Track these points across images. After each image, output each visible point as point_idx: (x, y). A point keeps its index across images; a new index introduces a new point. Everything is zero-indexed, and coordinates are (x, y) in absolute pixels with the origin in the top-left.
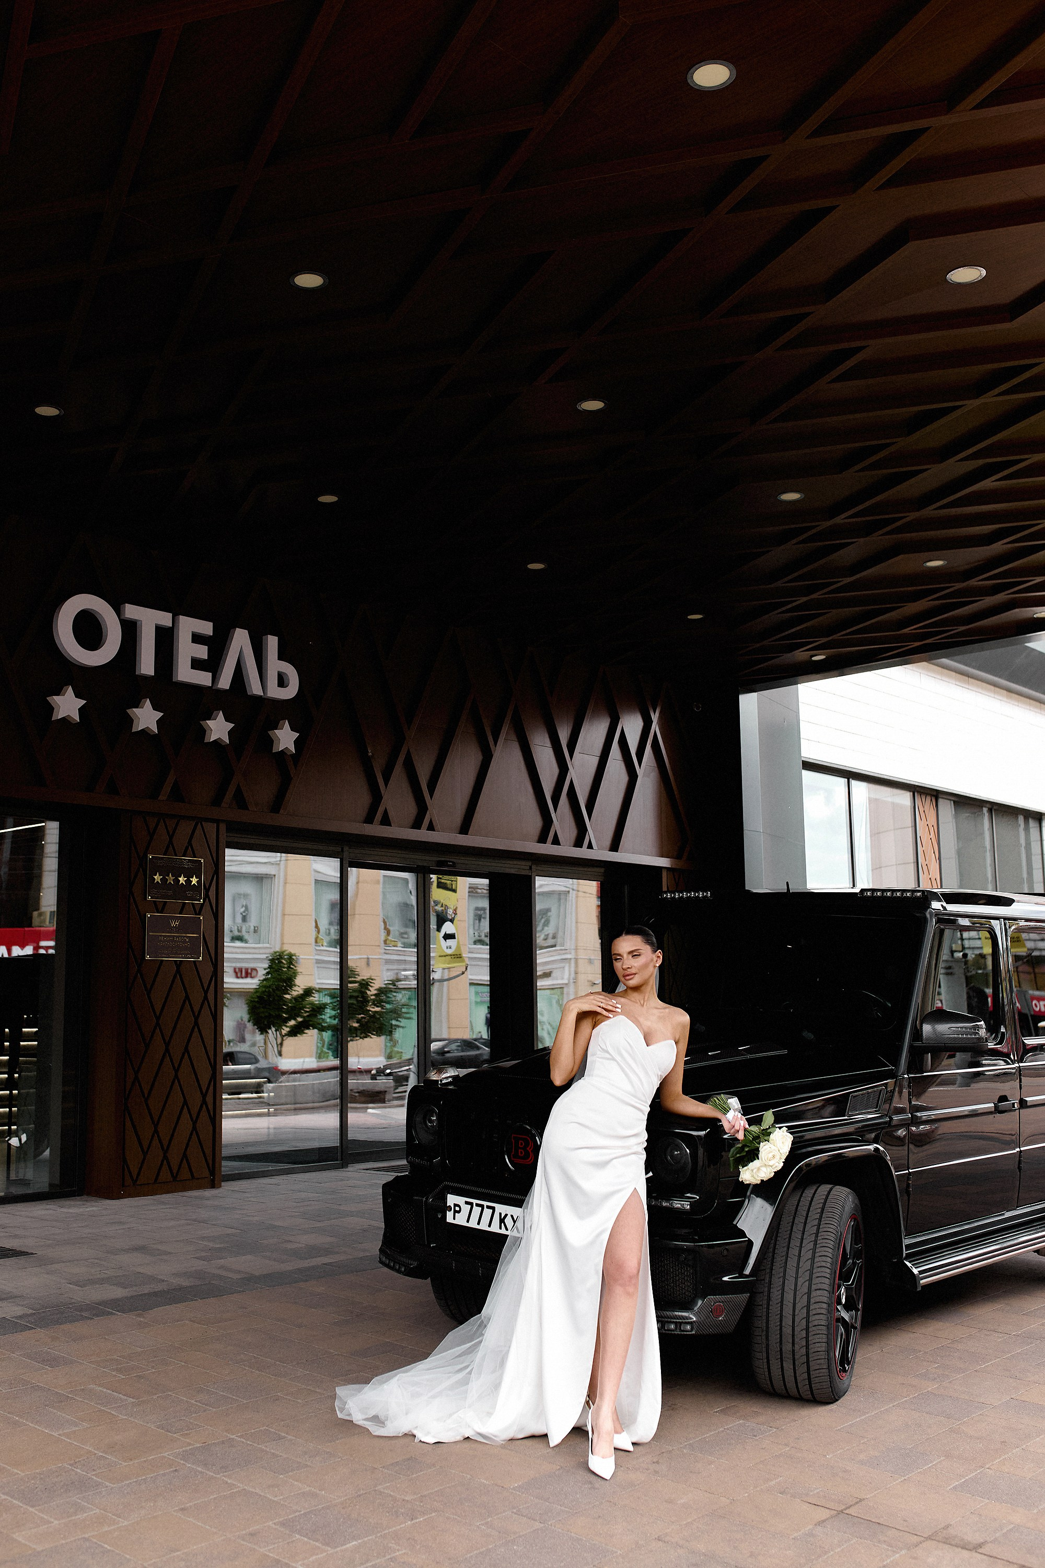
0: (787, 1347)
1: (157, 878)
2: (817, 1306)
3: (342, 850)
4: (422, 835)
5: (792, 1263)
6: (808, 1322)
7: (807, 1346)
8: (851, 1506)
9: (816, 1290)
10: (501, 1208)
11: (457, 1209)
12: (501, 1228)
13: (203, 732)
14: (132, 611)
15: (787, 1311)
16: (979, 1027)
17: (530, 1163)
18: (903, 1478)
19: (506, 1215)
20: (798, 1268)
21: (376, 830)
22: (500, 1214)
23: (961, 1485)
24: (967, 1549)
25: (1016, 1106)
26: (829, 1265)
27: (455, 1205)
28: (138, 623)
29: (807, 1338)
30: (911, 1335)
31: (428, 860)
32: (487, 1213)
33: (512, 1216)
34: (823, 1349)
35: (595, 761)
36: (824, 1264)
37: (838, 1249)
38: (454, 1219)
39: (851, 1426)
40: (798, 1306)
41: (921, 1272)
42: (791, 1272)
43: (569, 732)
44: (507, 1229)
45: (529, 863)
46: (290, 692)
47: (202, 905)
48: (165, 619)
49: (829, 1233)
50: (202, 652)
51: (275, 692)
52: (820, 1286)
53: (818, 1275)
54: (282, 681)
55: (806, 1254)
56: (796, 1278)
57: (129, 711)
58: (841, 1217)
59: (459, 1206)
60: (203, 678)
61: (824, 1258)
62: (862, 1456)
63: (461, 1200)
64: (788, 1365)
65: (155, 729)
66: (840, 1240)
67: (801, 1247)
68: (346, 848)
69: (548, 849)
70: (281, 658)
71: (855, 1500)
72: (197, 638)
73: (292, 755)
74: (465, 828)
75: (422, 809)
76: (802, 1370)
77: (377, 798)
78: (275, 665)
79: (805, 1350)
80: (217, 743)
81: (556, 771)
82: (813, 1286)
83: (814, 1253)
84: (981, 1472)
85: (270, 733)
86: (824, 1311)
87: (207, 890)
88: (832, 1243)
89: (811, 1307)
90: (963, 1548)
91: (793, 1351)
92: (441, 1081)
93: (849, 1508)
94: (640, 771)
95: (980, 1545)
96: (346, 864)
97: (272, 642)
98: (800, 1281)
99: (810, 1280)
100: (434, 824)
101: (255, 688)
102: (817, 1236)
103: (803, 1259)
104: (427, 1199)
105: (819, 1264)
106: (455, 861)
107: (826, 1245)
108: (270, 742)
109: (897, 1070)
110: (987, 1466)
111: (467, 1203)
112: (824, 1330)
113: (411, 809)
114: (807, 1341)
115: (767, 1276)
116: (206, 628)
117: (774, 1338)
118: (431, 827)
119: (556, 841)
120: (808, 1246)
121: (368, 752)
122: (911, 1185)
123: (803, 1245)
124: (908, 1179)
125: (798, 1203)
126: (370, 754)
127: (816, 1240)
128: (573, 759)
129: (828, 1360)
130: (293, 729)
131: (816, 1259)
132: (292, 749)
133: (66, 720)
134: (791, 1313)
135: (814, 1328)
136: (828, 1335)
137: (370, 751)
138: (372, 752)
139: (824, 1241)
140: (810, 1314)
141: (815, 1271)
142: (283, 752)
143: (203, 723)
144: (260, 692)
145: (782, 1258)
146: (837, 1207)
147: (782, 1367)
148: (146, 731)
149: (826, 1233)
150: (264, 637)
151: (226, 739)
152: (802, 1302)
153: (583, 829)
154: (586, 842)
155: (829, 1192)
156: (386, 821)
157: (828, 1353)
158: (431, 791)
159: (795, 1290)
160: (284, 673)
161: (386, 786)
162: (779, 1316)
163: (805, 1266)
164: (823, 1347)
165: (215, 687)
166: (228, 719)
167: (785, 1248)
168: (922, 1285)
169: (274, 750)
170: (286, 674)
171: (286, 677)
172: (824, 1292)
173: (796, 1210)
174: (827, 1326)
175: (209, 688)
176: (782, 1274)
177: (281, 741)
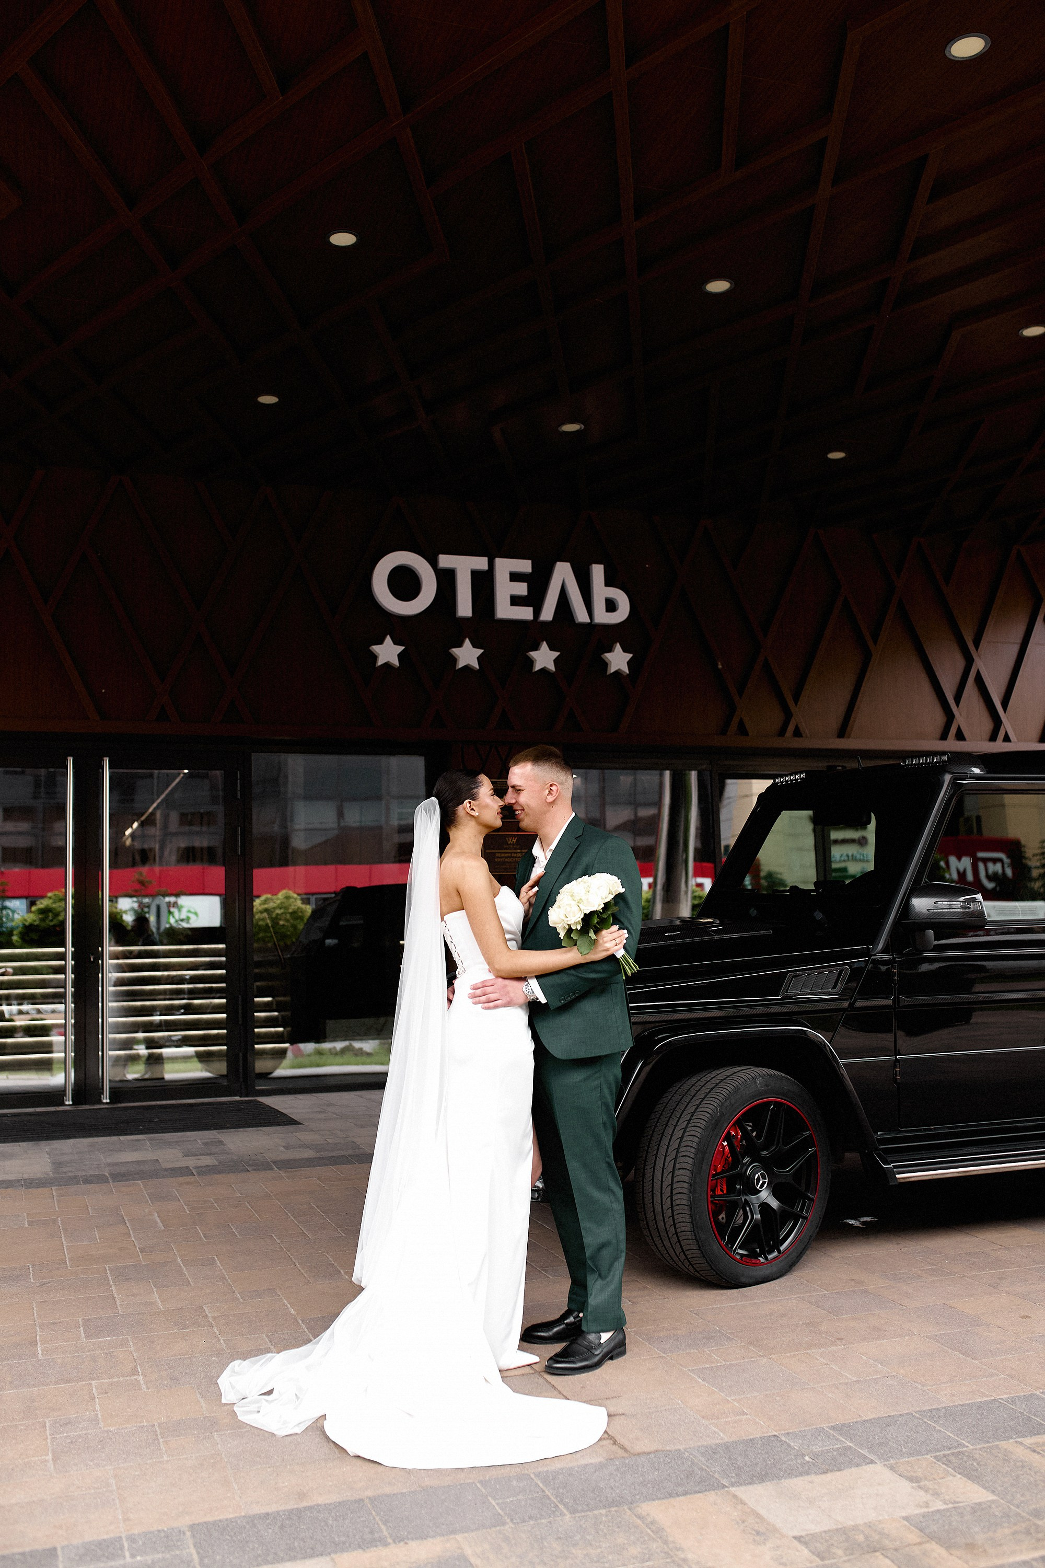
0: (661, 1224)
2: (679, 1185)
4: (790, 742)
5: (665, 1141)
7: (674, 1224)
9: (679, 1169)
13: (530, 662)
14: (445, 561)
20: (668, 1146)
21: (733, 741)
26: (694, 1145)
28: (455, 571)
29: (673, 1216)
35: (1014, 650)
36: (690, 1144)
40: (665, 1184)
41: (895, 1167)
42: (662, 1151)
46: (623, 612)
48: (481, 563)
49: (705, 1113)
50: (521, 589)
51: (602, 617)
52: (684, 1166)
53: (684, 1154)
54: (611, 606)
55: (678, 1134)
57: (450, 651)
60: (526, 613)
61: (691, 1138)
64: (667, 1243)
65: (476, 665)
67: (676, 1125)
69: (952, 745)
70: (608, 583)
72: (515, 577)
73: (628, 675)
74: (842, 732)
75: (788, 715)
77: (732, 709)
78: (601, 591)
79: (674, 1229)
80: (544, 670)
81: (961, 664)
82: (677, 1165)
85: (602, 656)
86: (685, 1191)
91: (666, 1230)
97: (598, 572)
98: (668, 1159)
99: (675, 1159)
100: (801, 730)
101: (582, 616)
102: (692, 1116)
103: (674, 1138)
105: (686, 1144)
106: (844, 764)
107: (697, 1125)
108: (605, 665)
109: (873, 948)
112: (686, 1210)
113: (777, 717)
115: (645, 1153)
116: (525, 566)
117: (650, 1215)
118: (798, 733)
119: (960, 736)
121: (717, 665)
122: (898, 1073)
123: (679, 1124)
124: (895, 1066)
125: (695, 1083)
126: (720, 667)
127: (690, 1119)
128: (979, 649)
129: (697, 1241)
130: (625, 650)
131: (685, 1139)
132: (626, 670)
133: (387, 665)
134: (660, 1191)
135: (677, 1207)
136: (691, 1216)
137: (720, 664)
138: (722, 665)
139: (697, 1120)
140: (674, 1193)
141: (681, 1150)
142: (618, 673)
143: (527, 654)
144: (589, 621)
145: (658, 1136)
146: (726, 1089)
147: (664, 1245)
148: (467, 668)
149: (702, 1113)
150: (590, 567)
151: (552, 667)
152: (667, 1181)
153: (997, 722)
154: (1001, 735)
155: (735, 1073)
156: (742, 730)
157: (695, 1233)
158: (796, 699)
159: (663, 1169)
160: (613, 598)
161: (741, 696)
162: (651, 1193)
163: (675, 1144)
164: (688, 1226)
165: (537, 620)
166: (552, 648)
167: (663, 1127)
168: (900, 1180)
169: (610, 672)
170: (615, 599)
171: (614, 602)
172: (687, 1171)
173: (690, 1089)
174: (690, 1206)
175: (532, 621)
176: (655, 1152)
177: (613, 664)
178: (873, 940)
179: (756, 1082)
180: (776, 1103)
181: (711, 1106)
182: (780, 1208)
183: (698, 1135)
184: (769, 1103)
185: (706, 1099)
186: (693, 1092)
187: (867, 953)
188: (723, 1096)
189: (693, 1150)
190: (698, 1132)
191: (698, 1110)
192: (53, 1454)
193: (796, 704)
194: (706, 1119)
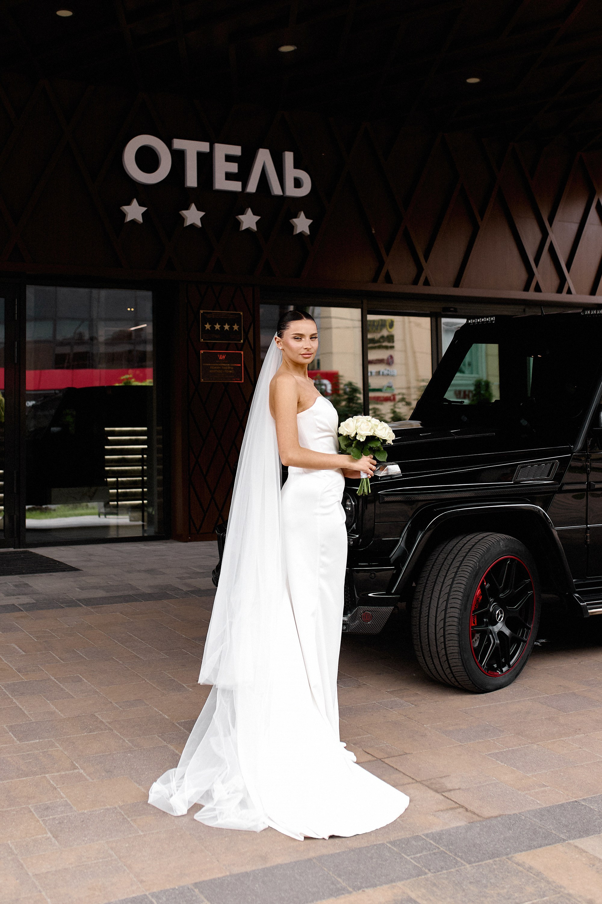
0: (433, 648)
1: (208, 326)
2: (450, 619)
3: (362, 303)
4: (421, 289)
5: (437, 588)
6: (445, 631)
7: (445, 648)
9: (451, 608)
13: (239, 223)
14: (178, 144)
15: (432, 621)
20: (441, 591)
21: (382, 287)
23: (497, 753)
26: (462, 590)
28: (185, 152)
29: (444, 642)
31: (437, 307)
34: (457, 651)
35: (574, 227)
39: (475, 709)
40: (439, 619)
41: (588, 605)
42: (436, 594)
43: (550, 208)
45: (523, 307)
46: (306, 190)
47: (241, 344)
48: (204, 147)
49: (468, 567)
50: (234, 168)
51: (291, 191)
52: (454, 605)
53: (454, 597)
54: (298, 183)
55: (448, 582)
56: (439, 599)
57: (180, 212)
60: (236, 186)
61: (459, 585)
62: (451, 728)
64: (436, 662)
65: (199, 224)
66: (479, 572)
67: (446, 576)
68: (365, 301)
69: (532, 295)
70: (297, 166)
71: (402, 753)
72: (229, 158)
73: (309, 235)
75: (420, 270)
76: (446, 666)
77: (381, 263)
78: (291, 172)
79: (444, 651)
80: (248, 230)
81: (539, 236)
82: (449, 604)
83: (453, 581)
84: (527, 747)
85: (291, 221)
86: (455, 624)
87: (246, 333)
88: (468, 574)
89: (447, 620)
90: (436, 791)
91: (437, 652)
93: (389, 757)
95: (450, 790)
96: (364, 311)
97: (289, 157)
98: (441, 600)
99: (447, 600)
100: (429, 280)
101: (276, 190)
102: (458, 569)
103: (445, 585)
105: (455, 589)
106: (455, 307)
107: (463, 575)
108: (292, 227)
109: (574, 448)
110: (539, 743)
112: (456, 637)
113: (412, 271)
114: (445, 645)
115: (421, 596)
116: (236, 150)
117: (425, 641)
118: (427, 283)
119: (538, 289)
120: (451, 575)
121: (372, 231)
122: (588, 537)
123: (448, 575)
124: (586, 533)
125: (456, 545)
126: (374, 232)
127: (457, 572)
128: (553, 226)
129: (462, 660)
130: (307, 217)
131: (454, 586)
132: (308, 232)
133: (133, 222)
134: (434, 624)
135: (449, 636)
136: (459, 641)
137: (373, 230)
138: (375, 230)
139: (462, 572)
140: (446, 625)
141: (452, 594)
142: (301, 234)
143: (237, 217)
144: (281, 193)
145: (432, 584)
146: (481, 548)
147: (433, 663)
148: (192, 226)
149: (466, 567)
150: (283, 153)
151: (254, 228)
152: (441, 616)
153: (563, 280)
154: (565, 289)
155: (484, 537)
156: (388, 280)
157: (461, 654)
158: (426, 258)
159: (437, 608)
160: (299, 178)
161: (388, 255)
162: (426, 625)
163: (446, 590)
164: (456, 649)
165: (245, 192)
166: (255, 213)
167: (435, 577)
168: (590, 614)
169: (294, 233)
170: (301, 178)
171: (301, 181)
172: (457, 609)
173: (452, 550)
174: (459, 635)
175: (240, 192)
176: (430, 595)
177: (298, 227)
178: (574, 443)
179: (500, 545)
180: (511, 559)
181: (472, 562)
182: (511, 634)
183: (465, 583)
184: (506, 560)
185: (467, 557)
186: (455, 551)
187: (570, 451)
188: (480, 555)
189: (461, 594)
190: (464, 581)
191: (462, 565)
192: (51, 833)
193: (426, 261)
194: (469, 571)
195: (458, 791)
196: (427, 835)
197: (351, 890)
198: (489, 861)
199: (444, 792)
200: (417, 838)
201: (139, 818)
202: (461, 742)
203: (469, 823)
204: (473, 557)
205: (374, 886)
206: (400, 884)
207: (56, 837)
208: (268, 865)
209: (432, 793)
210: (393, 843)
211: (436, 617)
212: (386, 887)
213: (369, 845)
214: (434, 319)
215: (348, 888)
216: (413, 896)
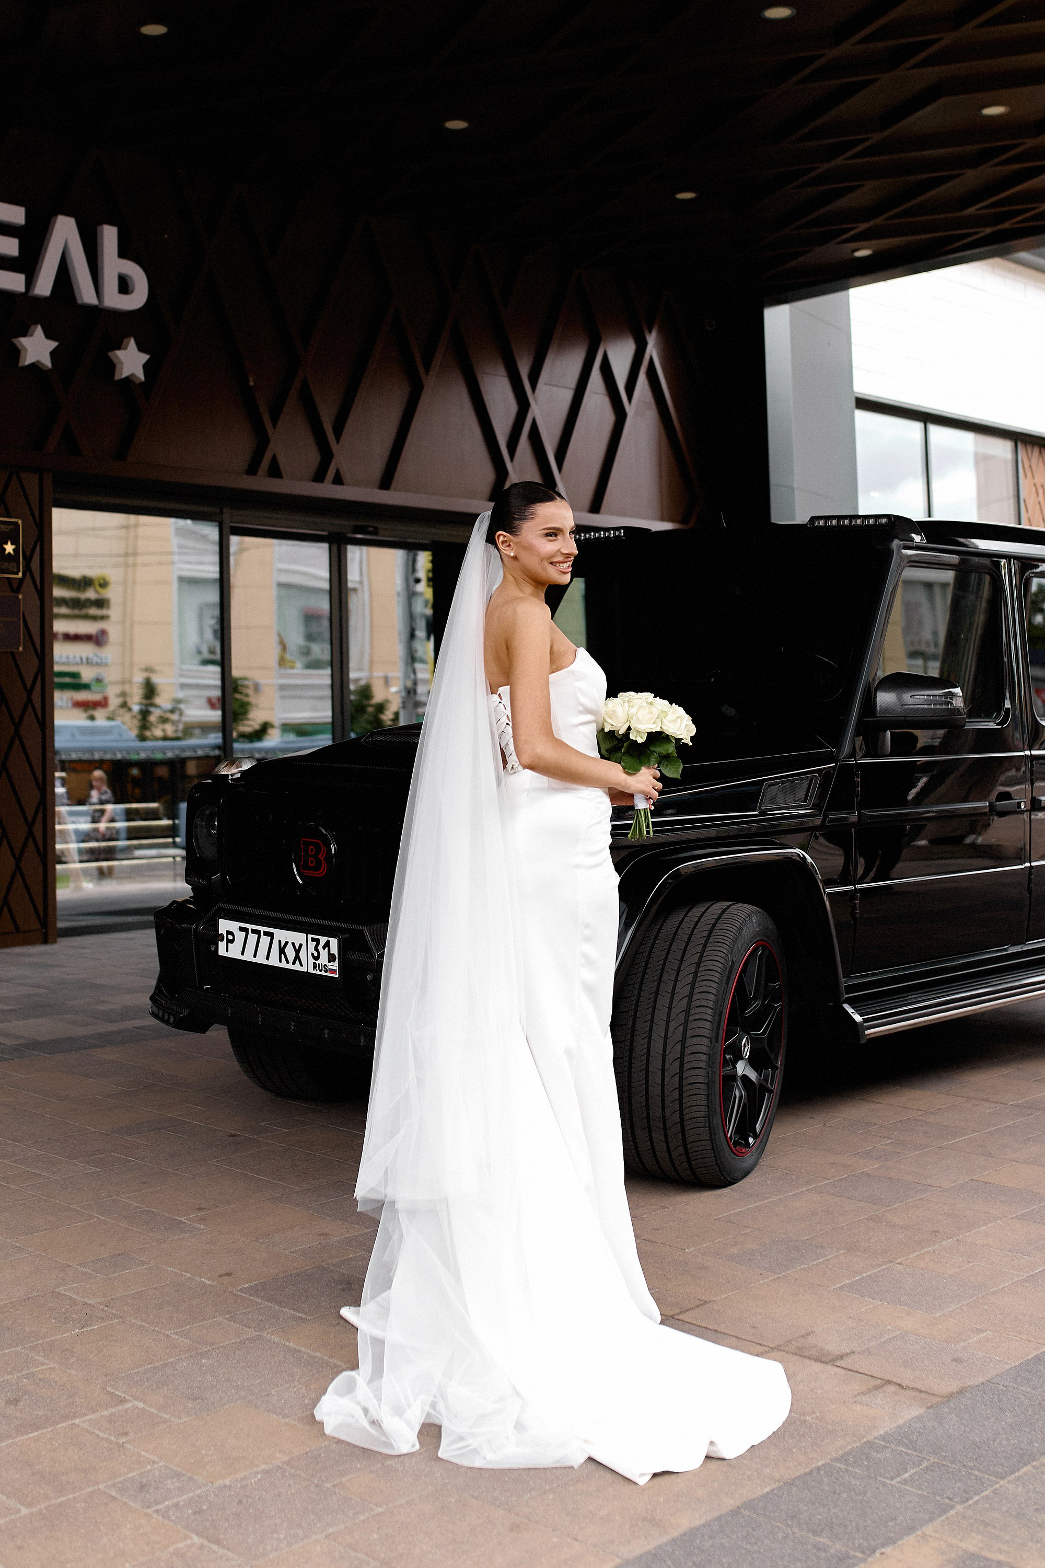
0: (656, 1112)
2: (692, 1057)
3: (221, 512)
4: (326, 490)
5: (663, 1002)
6: (681, 1079)
7: (681, 1110)
8: (690, 1309)
9: (692, 1037)
10: (281, 935)
11: (230, 937)
12: (280, 961)
13: (16, 352)
15: (656, 1064)
16: (952, 695)
17: (322, 875)
18: (776, 1276)
19: (287, 943)
20: (670, 1009)
21: (262, 483)
22: (280, 941)
23: (851, 1285)
24: (822, 1362)
25: (1023, 807)
26: (711, 1004)
27: (229, 933)
29: (680, 1099)
30: (873, 1106)
31: (342, 524)
32: (265, 940)
33: (293, 944)
34: (703, 1114)
35: (567, 396)
36: (704, 1003)
37: (727, 984)
38: (227, 951)
39: (737, 1214)
40: (670, 1058)
41: (865, 1021)
42: (661, 1014)
43: (531, 360)
44: (288, 962)
46: (137, 299)
47: (21, 581)
49: (715, 963)
50: (11, 247)
51: (114, 300)
52: (698, 1032)
53: (696, 1017)
54: (124, 286)
55: (683, 990)
56: (668, 1022)
58: (735, 941)
59: (232, 933)
60: (14, 282)
61: (705, 996)
62: (734, 1251)
63: (233, 926)
64: (658, 1136)
66: (730, 972)
67: (676, 981)
68: (226, 510)
70: (123, 253)
71: (698, 1303)
72: (5, 229)
73: (142, 383)
75: (326, 456)
76: (676, 1142)
77: (262, 441)
78: (112, 263)
79: (678, 1116)
80: (35, 366)
81: (513, 407)
82: (689, 1032)
83: (693, 988)
84: (886, 1268)
85: (110, 354)
86: (702, 1065)
87: (28, 560)
88: (718, 975)
89: (685, 1059)
90: (818, 1360)
91: (664, 1117)
92: (232, 775)
93: (684, 1312)
94: (630, 409)
95: (841, 1357)
96: (226, 529)
97: (109, 235)
98: (672, 1025)
99: (685, 1024)
100: (342, 475)
101: (87, 295)
102: (698, 966)
103: (677, 997)
104: (197, 927)
105: (698, 1003)
106: (375, 525)
107: (709, 978)
108: (111, 366)
109: (839, 752)
110: (899, 1261)
111: (241, 929)
112: (702, 1089)
113: (313, 457)
114: (681, 1104)
115: (631, 1020)
116: (16, 214)
117: (639, 1100)
118: (338, 480)
120: (686, 978)
121: (249, 381)
122: (858, 907)
123: (679, 979)
124: (855, 898)
125: (680, 924)
126: (251, 383)
127: (696, 973)
128: (537, 391)
129: (710, 1129)
130: (141, 349)
131: (695, 997)
132: (141, 376)
135: (690, 1087)
137: (251, 379)
138: (253, 381)
139: (707, 973)
140: (685, 1068)
141: (692, 1012)
142: (128, 380)
143: (15, 341)
144: (95, 302)
145: (650, 996)
146: (730, 929)
147: (651, 1140)
149: (711, 963)
150: (99, 228)
152: (673, 1054)
155: (725, 909)
156: (275, 471)
157: (709, 1119)
158: (338, 433)
159: (666, 1038)
160: (127, 275)
161: (274, 425)
162: (644, 1072)
163: (680, 1005)
164: (702, 1111)
165: (30, 294)
166: (49, 335)
167: (656, 983)
168: (868, 1037)
169: (117, 377)
170: (130, 277)
171: (129, 281)
172: (704, 1038)
173: (675, 934)
174: (707, 1084)
175: (22, 294)
176: (649, 1017)
177: (125, 366)
178: (838, 744)
179: (754, 920)
180: (761, 948)
181: (720, 953)
182: (756, 1080)
183: (714, 991)
185: (709, 945)
186: (683, 935)
188: (730, 940)
189: (710, 1011)
190: (713, 987)
191: (704, 959)
192: (198, 1534)
193: (338, 442)
194: (719, 970)
195: (853, 1356)
196: (883, 1438)
197: (859, 1555)
198: (1025, 1469)
199: (833, 1360)
200: (870, 1444)
201: (343, 1480)
202: (776, 1273)
203: (928, 1408)
204: (720, 944)
205: (890, 1541)
206: (929, 1529)
207: (218, 1542)
208: (675, 1534)
209: (818, 1367)
210: (843, 1459)
211: (664, 1056)
212: (910, 1539)
213: (807, 1470)
214: (335, 547)
215: (852, 1553)
216: (971, 1548)
